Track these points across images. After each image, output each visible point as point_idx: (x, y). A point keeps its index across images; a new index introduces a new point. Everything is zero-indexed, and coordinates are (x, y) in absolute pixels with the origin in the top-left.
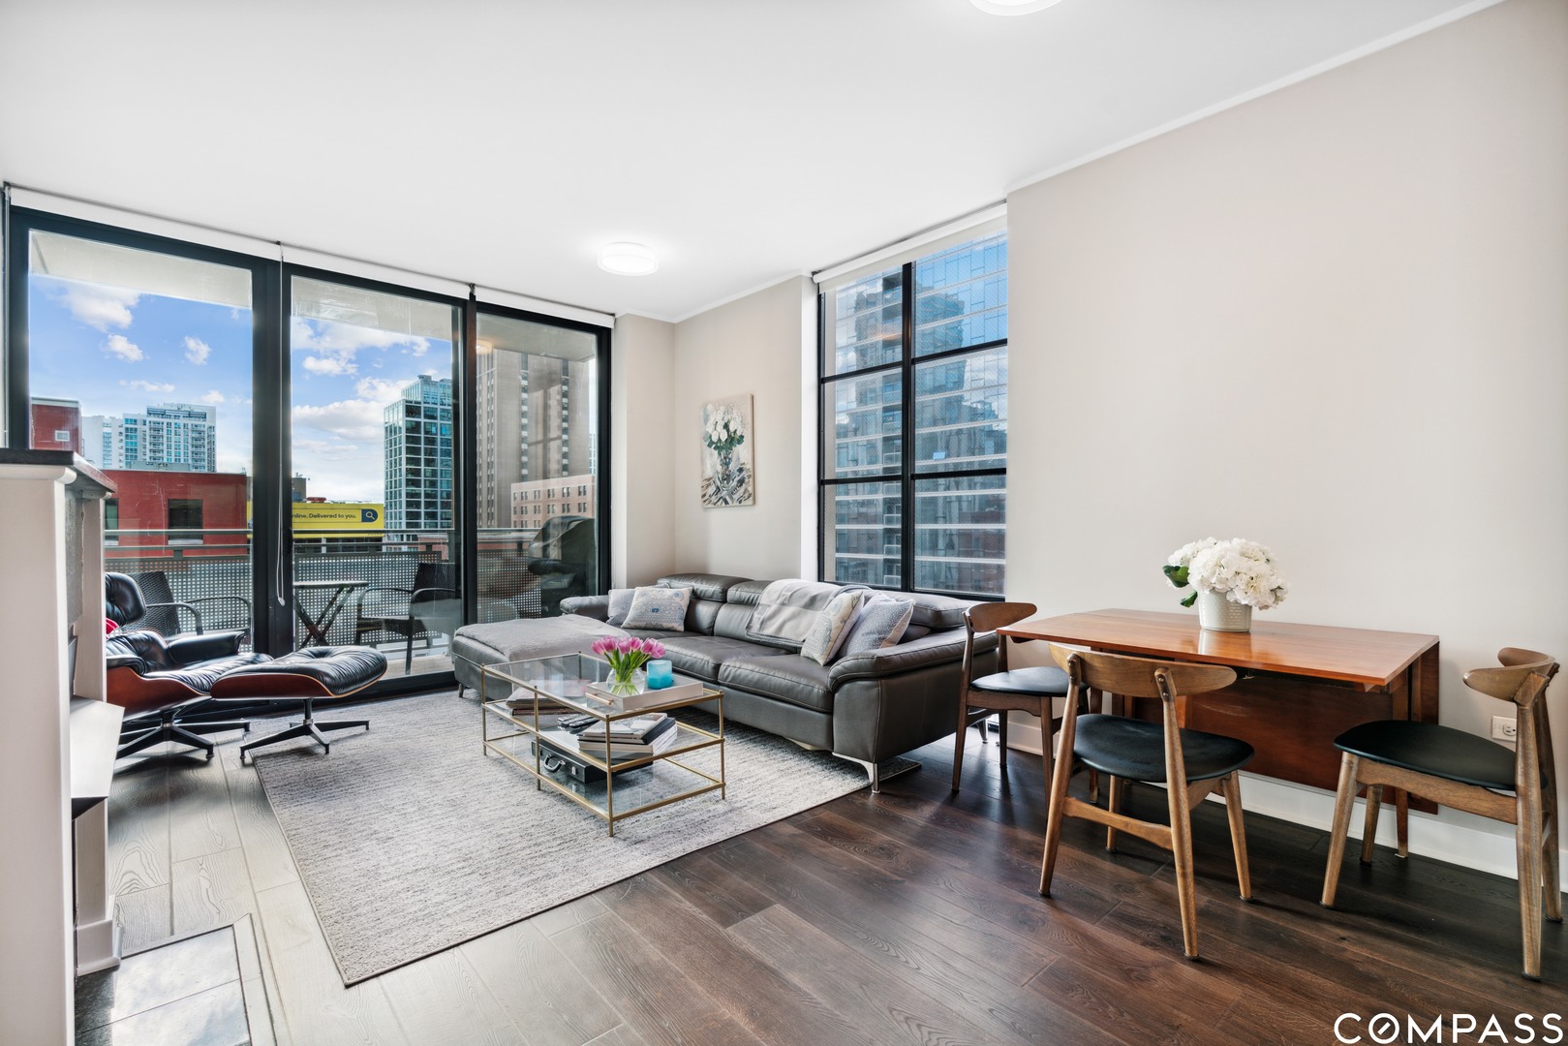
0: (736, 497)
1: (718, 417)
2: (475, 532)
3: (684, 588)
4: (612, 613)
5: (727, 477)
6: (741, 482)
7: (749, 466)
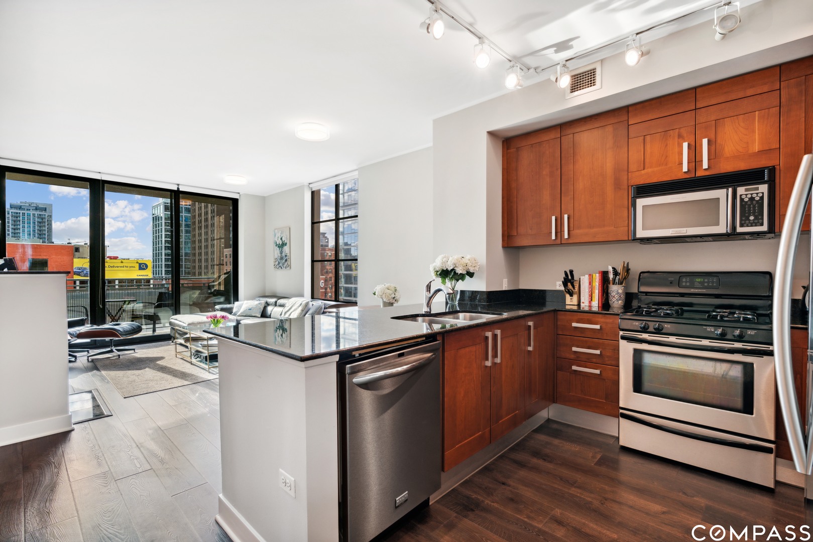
0: (285, 266)
1: (279, 235)
2: (179, 279)
3: (263, 301)
4: (234, 311)
5: (282, 258)
6: (286, 260)
7: (288, 255)
